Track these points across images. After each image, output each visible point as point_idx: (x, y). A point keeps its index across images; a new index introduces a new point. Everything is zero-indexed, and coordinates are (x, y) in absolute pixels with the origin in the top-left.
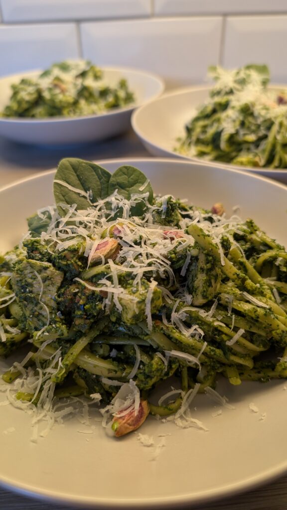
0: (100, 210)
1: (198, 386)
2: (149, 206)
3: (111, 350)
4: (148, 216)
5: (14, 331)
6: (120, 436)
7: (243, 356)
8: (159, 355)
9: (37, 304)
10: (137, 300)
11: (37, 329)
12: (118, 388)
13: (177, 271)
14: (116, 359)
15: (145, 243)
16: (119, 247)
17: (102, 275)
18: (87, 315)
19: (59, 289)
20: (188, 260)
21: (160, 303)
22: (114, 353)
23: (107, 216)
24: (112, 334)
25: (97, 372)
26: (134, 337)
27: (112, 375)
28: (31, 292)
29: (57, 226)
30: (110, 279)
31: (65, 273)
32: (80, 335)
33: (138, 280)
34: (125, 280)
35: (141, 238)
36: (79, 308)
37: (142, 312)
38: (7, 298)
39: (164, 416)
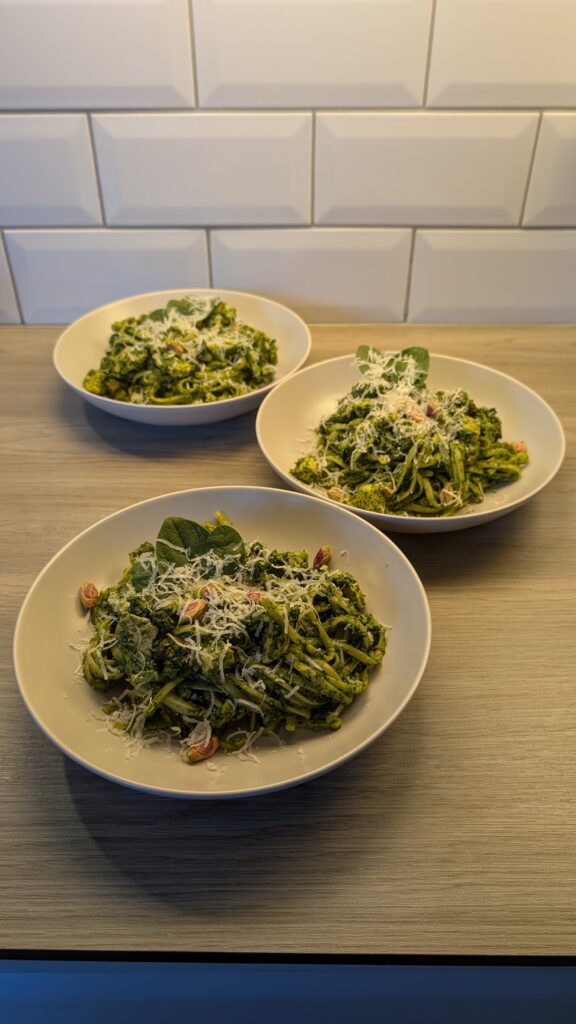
0: (196, 566)
1: (262, 729)
2: (241, 566)
3: (192, 694)
4: (239, 575)
5: (114, 670)
6: (193, 761)
7: (299, 708)
8: (229, 701)
9: (136, 652)
10: (212, 658)
11: (134, 673)
12: (195, 725)
13: (251, 633)
14: (196, 703)
15: (228, 608)
16: (207, 608)
17: (187, 634)
18: (175, 665)
19: (154, 641)
20: (261, 626)
21: (232, 660)
22: (194, 697)
23: (202, 572)
24: (196, 681)
25: (179, 710)
26: (211, 685)
27: (191, 714)
28: (131, 642)
29: (157, 581)
30: (194, 638)
31: (160, 628)
32: (168, 680)
33: (215, 642)
34: (206, 640)
35: (225, 602)
36: (169, 659)
37: (217, 667)
38: (110, 641)
39: (230, 751)
